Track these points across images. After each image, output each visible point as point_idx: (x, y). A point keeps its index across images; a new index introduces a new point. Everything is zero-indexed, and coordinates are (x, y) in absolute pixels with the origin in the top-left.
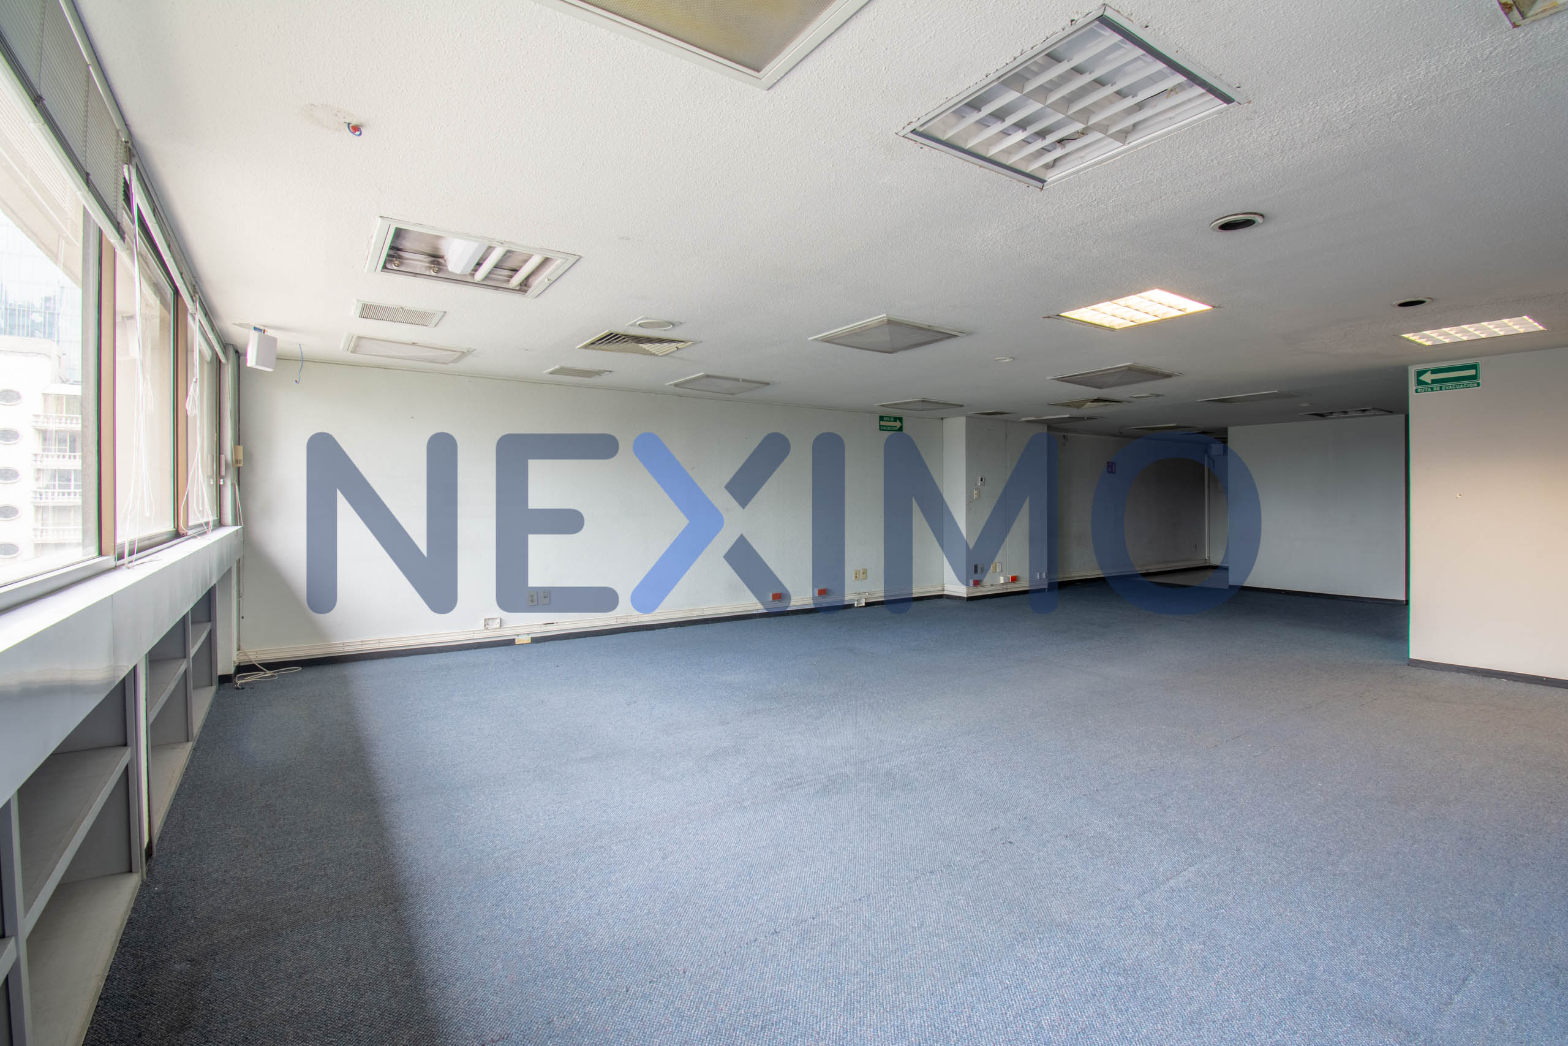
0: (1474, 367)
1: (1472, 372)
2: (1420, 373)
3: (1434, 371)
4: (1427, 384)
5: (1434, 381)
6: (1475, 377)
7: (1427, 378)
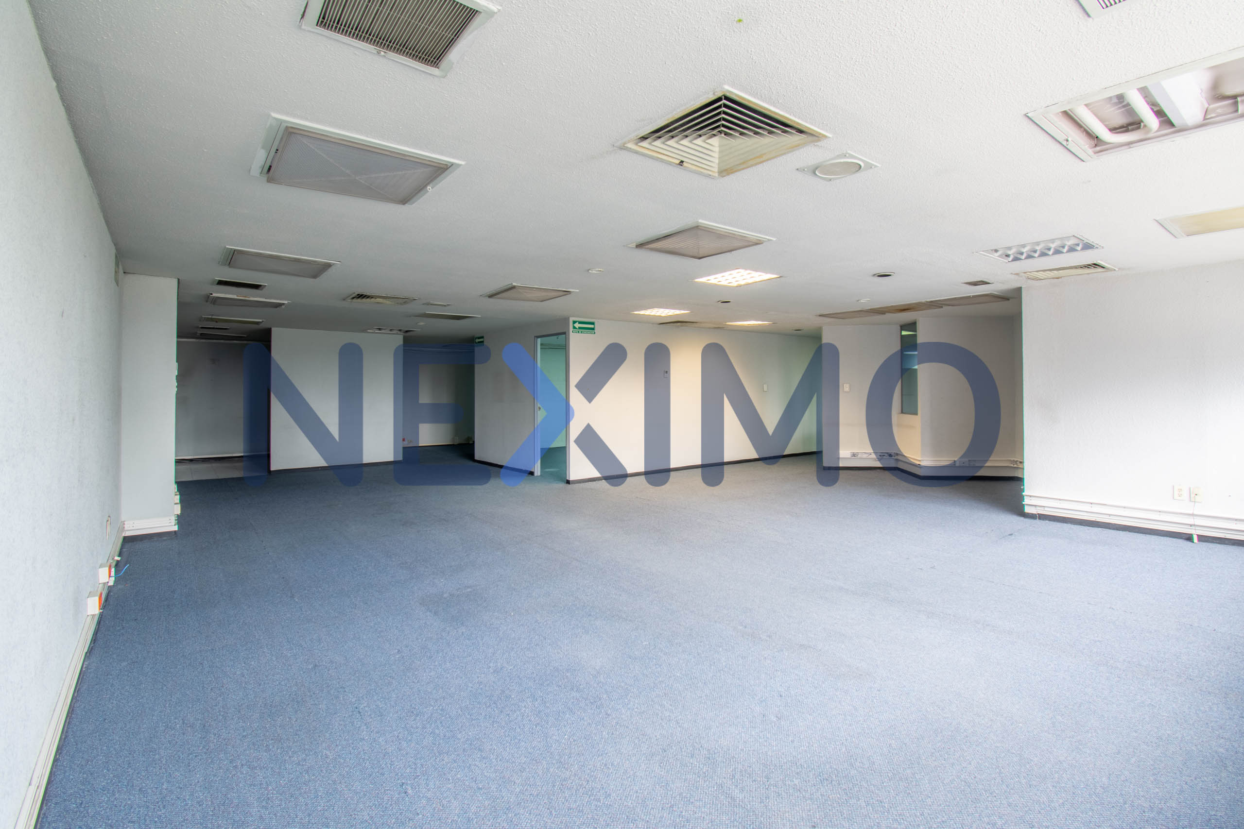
0: (593, 323)
1: (592, 326)
2: (574, 322)
3: (580, 323)
4: (577, 329)
5: (580, 328)
6: (593, 329)
7: (577, 325)
